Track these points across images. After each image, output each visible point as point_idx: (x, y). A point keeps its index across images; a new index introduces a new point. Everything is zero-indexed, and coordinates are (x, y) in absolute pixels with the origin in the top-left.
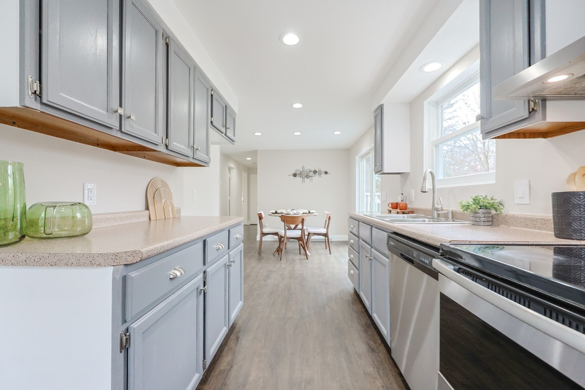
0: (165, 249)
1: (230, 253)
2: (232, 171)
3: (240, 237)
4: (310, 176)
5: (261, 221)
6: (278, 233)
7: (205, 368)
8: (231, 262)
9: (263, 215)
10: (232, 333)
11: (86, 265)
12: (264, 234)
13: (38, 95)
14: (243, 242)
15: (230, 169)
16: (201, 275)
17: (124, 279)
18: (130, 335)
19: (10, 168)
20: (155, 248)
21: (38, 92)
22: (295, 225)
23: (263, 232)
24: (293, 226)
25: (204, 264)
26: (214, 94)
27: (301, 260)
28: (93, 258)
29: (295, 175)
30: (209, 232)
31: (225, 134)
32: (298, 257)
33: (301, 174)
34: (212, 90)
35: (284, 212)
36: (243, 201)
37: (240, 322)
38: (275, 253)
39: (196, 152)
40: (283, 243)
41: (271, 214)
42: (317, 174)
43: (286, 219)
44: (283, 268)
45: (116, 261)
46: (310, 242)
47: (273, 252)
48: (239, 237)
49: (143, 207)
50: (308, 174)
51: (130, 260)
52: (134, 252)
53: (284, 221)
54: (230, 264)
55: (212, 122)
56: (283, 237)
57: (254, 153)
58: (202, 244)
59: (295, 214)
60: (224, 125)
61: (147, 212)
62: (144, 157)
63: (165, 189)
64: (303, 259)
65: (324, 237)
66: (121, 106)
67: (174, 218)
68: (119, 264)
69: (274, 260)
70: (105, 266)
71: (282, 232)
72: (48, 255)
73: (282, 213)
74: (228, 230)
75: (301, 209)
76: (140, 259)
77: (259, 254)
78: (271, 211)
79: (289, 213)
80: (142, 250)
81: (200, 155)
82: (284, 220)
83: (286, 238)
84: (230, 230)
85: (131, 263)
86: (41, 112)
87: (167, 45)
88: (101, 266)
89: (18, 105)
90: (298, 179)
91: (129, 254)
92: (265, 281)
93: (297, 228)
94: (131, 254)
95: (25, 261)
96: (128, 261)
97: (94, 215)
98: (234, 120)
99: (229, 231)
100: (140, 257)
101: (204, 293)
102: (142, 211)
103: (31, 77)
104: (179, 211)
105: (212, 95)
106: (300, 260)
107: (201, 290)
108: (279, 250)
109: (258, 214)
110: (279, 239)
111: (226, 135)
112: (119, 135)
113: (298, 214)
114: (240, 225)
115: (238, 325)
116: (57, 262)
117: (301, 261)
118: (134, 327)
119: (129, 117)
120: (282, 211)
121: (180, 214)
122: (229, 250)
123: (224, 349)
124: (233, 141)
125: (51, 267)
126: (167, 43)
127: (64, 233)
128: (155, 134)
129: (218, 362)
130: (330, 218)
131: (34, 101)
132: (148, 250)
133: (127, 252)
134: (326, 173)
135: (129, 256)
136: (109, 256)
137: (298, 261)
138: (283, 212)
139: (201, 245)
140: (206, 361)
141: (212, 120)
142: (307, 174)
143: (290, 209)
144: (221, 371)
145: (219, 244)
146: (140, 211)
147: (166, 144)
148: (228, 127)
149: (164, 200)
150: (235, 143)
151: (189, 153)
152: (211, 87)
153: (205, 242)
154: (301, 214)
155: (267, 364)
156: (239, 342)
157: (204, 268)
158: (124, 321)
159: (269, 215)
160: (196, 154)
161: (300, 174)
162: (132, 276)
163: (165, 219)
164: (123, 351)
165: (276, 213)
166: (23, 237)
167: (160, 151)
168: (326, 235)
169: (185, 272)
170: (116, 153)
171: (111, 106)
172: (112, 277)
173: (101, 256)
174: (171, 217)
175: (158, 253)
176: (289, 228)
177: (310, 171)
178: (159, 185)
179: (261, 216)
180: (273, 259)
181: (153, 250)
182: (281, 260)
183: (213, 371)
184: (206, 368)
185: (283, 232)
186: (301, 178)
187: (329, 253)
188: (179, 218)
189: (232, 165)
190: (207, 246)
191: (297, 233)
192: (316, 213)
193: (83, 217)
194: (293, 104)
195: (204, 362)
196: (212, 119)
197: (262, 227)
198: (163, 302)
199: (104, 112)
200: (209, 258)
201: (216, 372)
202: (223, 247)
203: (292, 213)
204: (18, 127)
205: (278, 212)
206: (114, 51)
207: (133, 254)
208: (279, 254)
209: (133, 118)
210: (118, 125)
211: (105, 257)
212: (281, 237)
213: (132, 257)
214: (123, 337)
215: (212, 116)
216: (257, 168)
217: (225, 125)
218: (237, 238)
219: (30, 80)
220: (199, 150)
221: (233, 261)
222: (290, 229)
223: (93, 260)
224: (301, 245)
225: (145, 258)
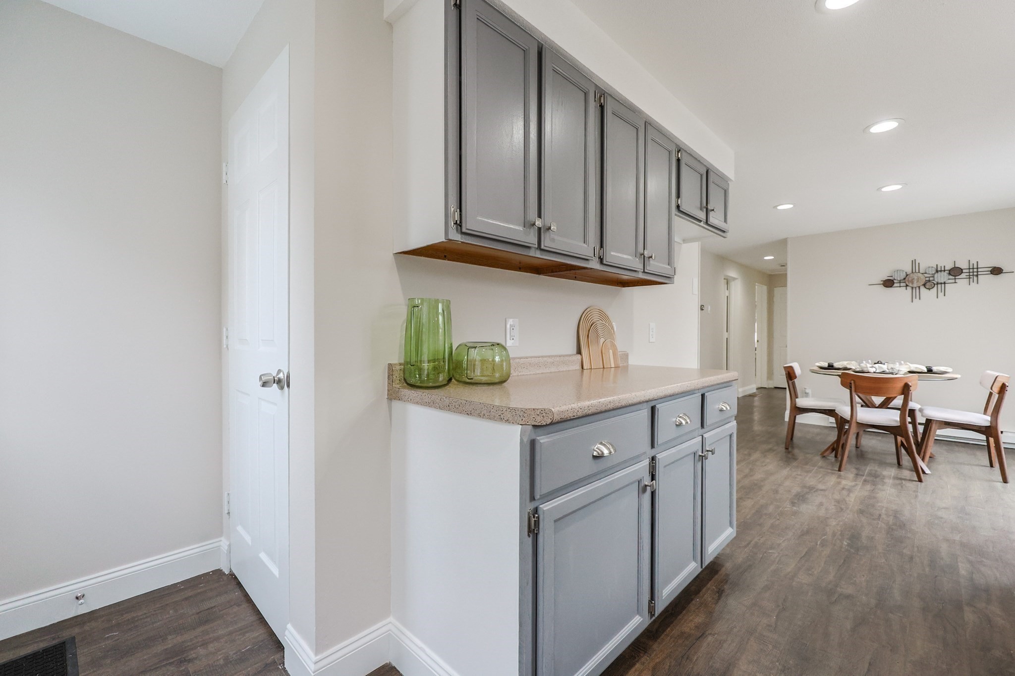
0: (584, 413)
1: (705, 436)
2: (733, 284)
3: (728, 408)
4: (938, 284)
5: (794, 384)
6: (835, 410)
7: (653, 613)
8: (707, 451)
9: (798, 371)
10: (711, 579)
11: (496, 419)
12: (798, 410)
13: (459, 225)
14: (735, 420)
15: (728, 281)
16: (646, 462)
17: (533, 443)
18: (538, 517)
19: (440, 305)
20: (570, 408)
21: (458, 222)
22: (884, 398)
23: (797, 406)
24: (878, 400)
25: (653, 446)
26: (683, 156)
27: (901, 479)
28: (502, 412)
29: (888, 283)
30: (661, 394)
31: (705, 221)
32: (892, 472)
33: (906, 281)
34: (678, 152)
35: (854, 368)
36: (758, 341)
37: (728, 566)
38: (828, 452)
39: (649, 261)
40: (846, 435)
41: (816, 368)
42: (963, 275)
43: (855, 382)
44: (843, 489)
45: (524, 419)
46: (931, 442)
47: (823, 450)
48: (725, 409)
49: (575, 350)
50: (931, 279)
51: (540, 421)
52: (543, 410)
53: (851, 387)
54: (703, 455)
55: (678, 207)
56: (848, 422)
57: (781, 245)
58: (648, 412)
59: (883, 372)
60: (703, 206)
61: (579, 356)
62: (576, 277)
63: (604, 323)
64: (905, 480)
65: (983, 437)
66: (540, 216)
67: (617, 367)
68: (527, 424)
69: (821, 467)
70: (513, 423)
71: (845, 411)
72: (465, 402)
73: (846, 369)
74: (700, 394)
75: (902, 362)
76: (550, 421)
77: (787, 449)
78: (818, 364)
79: (865, 370)
80: (553, 410)
81: (656, 266)
82: (851, 383)
83: (854, 425)
84: (706, 394)
85: (540, 424)
86: (462, 242)
87: (602, 107)
88: (509, 423)
89: (444, 240)
90: (900, 293)
91: (538, 413)
92: (793, 504)
93: (891, 404)
94: (540, 413)
95: (449, 406)
96: (537, 422)
97: (514, 358)
98: (726, 193)
99: (703, 396)
100: (551, 419)
101: (653, 494)
102: (572, 355)
103: (453, 207)
104: (626, 356)
105: (678, 160)
106: (896, 478)
107: (646, 486)
108: (837, 448)
109: (785, 368)
110: (837, 423)
111: (707, 223)
112: (538, 254)
113: (892, 373)
114: (730, 387)
115: (723, 569)
116: (472, 412)
117: (898, 482)
118: (544, 509)
119: (549, 228)
120: (847, 364)
121: (628, 362)
122: (704, 430)
123: (692, 600)
124: (724, 232)
125: (467, 416)
126: (602, 103)
127: (484, 379)
128: (585, 245)
129: (680, 617)
130: (1003, 388)
131: (456, 231)
132: (562, 410)
133: (536, 409)
134: (996, 271)
135: (538, 415)
136: (517, 412)
137: (889, 482)
138: (849, 367)
139: (645, 413)
140: (654, 603)
141: (679, 203)
142: (927, 279)
143: (870, 361)
144: (683, 633)
145: (681, 415)
146: (570, 355)
147: (600, 256)
148: (710, 207)
149: (602, 340)
150: (728, 235)
151: (637, 264)
152: (677, 146)
153: (653, 409)
154: (902, 373)
155: (777, 664)
156: (723, 598)
157: (652, 452)
158: (532, 498)
159: (813, 372)
160: (649, 266)
161: (905, 279)
162: (542, 441)
163: (604, 368)
164: (531, 535)
165: (831, 367)
166: (450, 380)
167: (591, 269)
168: (990, 431)
169: (615, 451)
170: (540, 276)
171: (528, 219)
172: (519, 438)
173: (509, 410)
174: (613, 366)
175: (574, 416)
176: (867, 402)
177: (937, 271)
178: (595, 317)
179: (791, 372)
180: (821, 463)
181: (567, 411)
182: (839, 470)
183: (670, 626)
184: (654, 615)
185: (848, 409)
186: (909, 289)
187: (1000, 478)
188: (626, 368)
189: (732, 273)
190: (656, 416)
191: (891, 417)
192: (952, 373)
193: (502, 361)
194: (869, 127)
195: (652, 603)
196: (679, 200)
197: (794, 395)
198: (582, 488)
199: (521, 228)
200: (661, 438)
201: (674, 631)
202: (689, 423)
203: (872, 369)
204: (448, 260)
205: (836, 365)
206: (531, 146)
207: (542, 414)
208: (836, 456)
209: (553, 228)
210: (535, 241)
211: (513, 413)
212: (841, 422)
213: (542, 418)
214: (531, 518)
215: (678, 196)
216: (786, 274)
217: (705, 205)
218: (721, 410)
219: (452, 209)
220: (653, 258)
221: (711, 450)
222: (870, 405)
223: (502, 414)
224: (902, 444)
225: (557, 420)
